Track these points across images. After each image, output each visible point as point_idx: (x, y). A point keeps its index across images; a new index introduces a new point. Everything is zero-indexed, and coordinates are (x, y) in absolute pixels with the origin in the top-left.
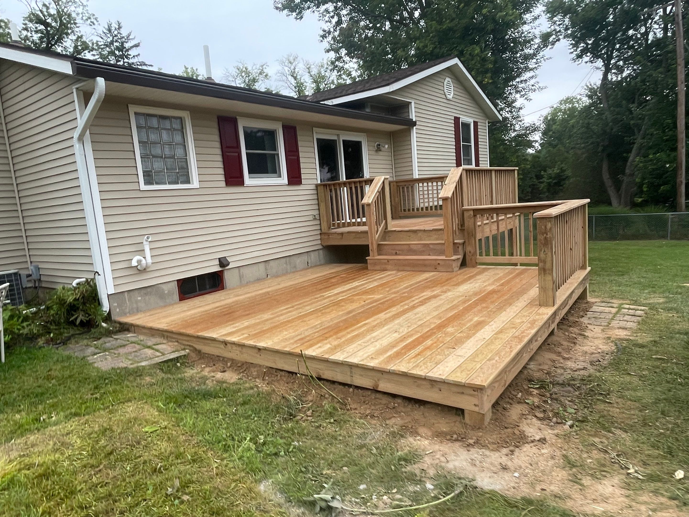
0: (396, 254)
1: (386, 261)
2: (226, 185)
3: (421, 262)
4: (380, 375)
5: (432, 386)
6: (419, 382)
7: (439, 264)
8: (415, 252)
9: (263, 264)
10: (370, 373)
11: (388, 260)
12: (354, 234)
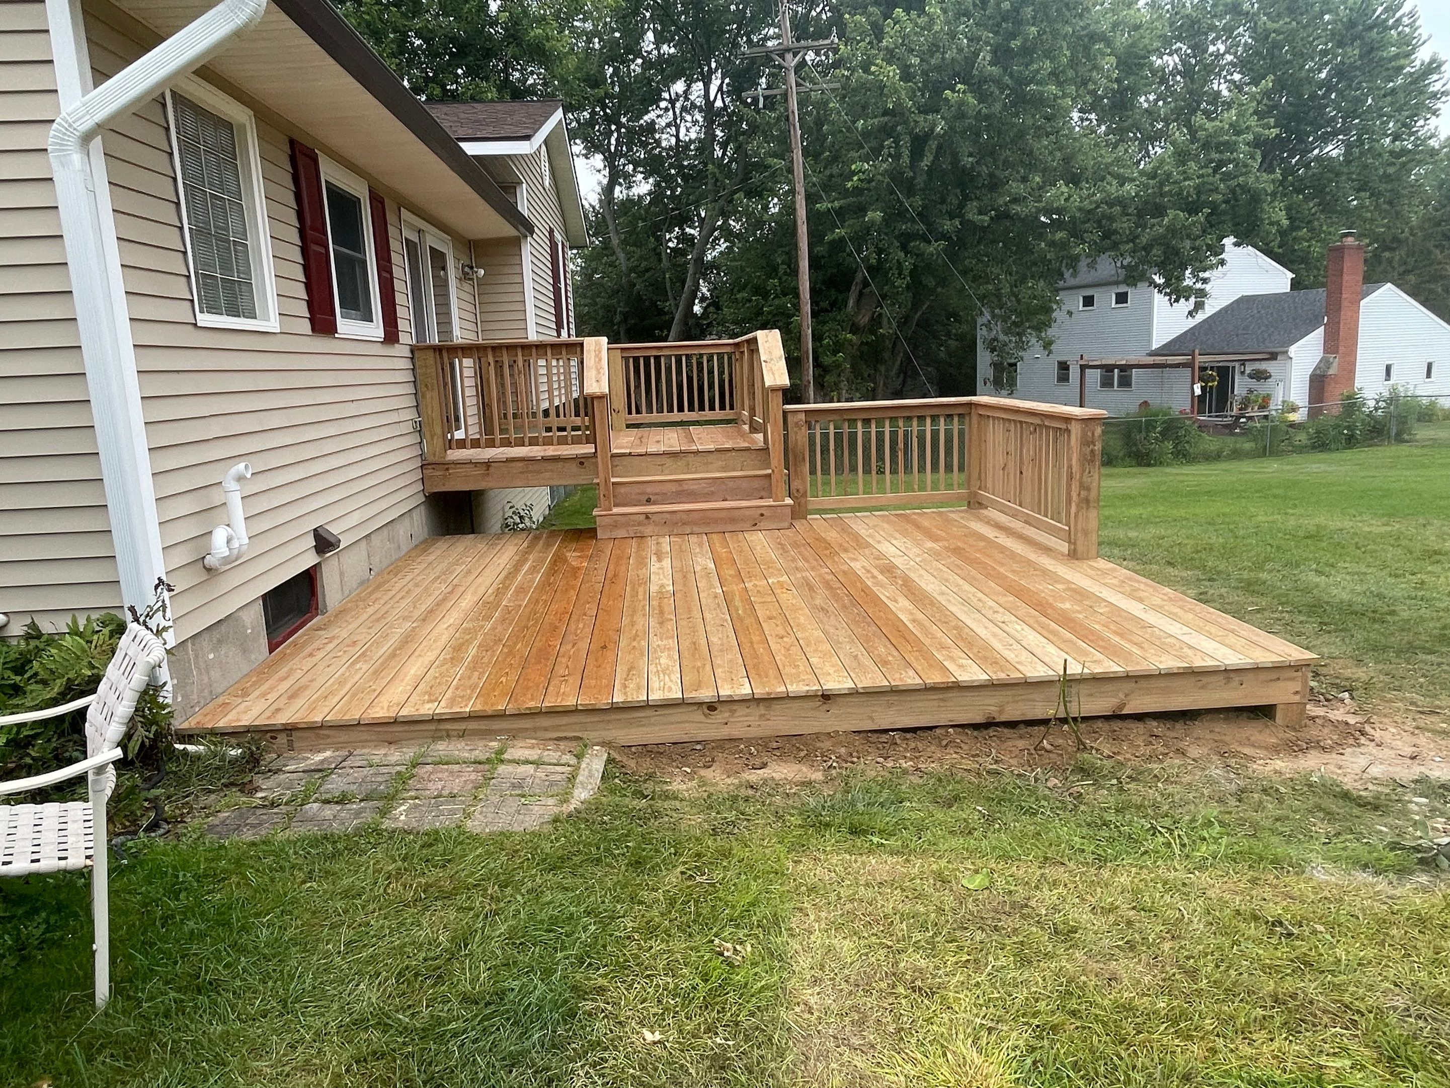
0: (649, 500)
1: (643, 517)
2: (313, 330)
3: (723, 515)
4: (1130, 686)
5: (1229, 680)
6: (1205, 680)
7: (762, 515)
8: (693, 496)
9: (364, 543)
10: (1109, 687)
11: (647, 516)
12: (520, 464)
